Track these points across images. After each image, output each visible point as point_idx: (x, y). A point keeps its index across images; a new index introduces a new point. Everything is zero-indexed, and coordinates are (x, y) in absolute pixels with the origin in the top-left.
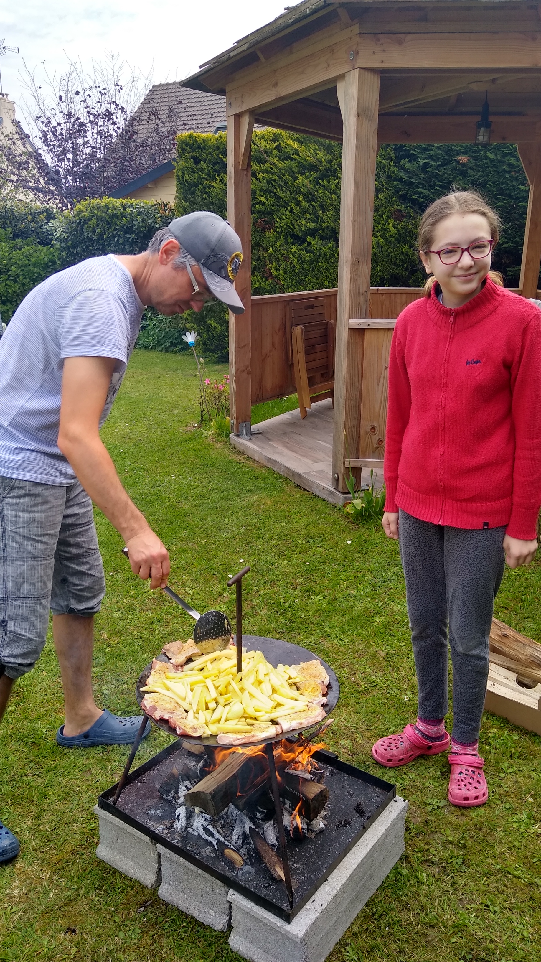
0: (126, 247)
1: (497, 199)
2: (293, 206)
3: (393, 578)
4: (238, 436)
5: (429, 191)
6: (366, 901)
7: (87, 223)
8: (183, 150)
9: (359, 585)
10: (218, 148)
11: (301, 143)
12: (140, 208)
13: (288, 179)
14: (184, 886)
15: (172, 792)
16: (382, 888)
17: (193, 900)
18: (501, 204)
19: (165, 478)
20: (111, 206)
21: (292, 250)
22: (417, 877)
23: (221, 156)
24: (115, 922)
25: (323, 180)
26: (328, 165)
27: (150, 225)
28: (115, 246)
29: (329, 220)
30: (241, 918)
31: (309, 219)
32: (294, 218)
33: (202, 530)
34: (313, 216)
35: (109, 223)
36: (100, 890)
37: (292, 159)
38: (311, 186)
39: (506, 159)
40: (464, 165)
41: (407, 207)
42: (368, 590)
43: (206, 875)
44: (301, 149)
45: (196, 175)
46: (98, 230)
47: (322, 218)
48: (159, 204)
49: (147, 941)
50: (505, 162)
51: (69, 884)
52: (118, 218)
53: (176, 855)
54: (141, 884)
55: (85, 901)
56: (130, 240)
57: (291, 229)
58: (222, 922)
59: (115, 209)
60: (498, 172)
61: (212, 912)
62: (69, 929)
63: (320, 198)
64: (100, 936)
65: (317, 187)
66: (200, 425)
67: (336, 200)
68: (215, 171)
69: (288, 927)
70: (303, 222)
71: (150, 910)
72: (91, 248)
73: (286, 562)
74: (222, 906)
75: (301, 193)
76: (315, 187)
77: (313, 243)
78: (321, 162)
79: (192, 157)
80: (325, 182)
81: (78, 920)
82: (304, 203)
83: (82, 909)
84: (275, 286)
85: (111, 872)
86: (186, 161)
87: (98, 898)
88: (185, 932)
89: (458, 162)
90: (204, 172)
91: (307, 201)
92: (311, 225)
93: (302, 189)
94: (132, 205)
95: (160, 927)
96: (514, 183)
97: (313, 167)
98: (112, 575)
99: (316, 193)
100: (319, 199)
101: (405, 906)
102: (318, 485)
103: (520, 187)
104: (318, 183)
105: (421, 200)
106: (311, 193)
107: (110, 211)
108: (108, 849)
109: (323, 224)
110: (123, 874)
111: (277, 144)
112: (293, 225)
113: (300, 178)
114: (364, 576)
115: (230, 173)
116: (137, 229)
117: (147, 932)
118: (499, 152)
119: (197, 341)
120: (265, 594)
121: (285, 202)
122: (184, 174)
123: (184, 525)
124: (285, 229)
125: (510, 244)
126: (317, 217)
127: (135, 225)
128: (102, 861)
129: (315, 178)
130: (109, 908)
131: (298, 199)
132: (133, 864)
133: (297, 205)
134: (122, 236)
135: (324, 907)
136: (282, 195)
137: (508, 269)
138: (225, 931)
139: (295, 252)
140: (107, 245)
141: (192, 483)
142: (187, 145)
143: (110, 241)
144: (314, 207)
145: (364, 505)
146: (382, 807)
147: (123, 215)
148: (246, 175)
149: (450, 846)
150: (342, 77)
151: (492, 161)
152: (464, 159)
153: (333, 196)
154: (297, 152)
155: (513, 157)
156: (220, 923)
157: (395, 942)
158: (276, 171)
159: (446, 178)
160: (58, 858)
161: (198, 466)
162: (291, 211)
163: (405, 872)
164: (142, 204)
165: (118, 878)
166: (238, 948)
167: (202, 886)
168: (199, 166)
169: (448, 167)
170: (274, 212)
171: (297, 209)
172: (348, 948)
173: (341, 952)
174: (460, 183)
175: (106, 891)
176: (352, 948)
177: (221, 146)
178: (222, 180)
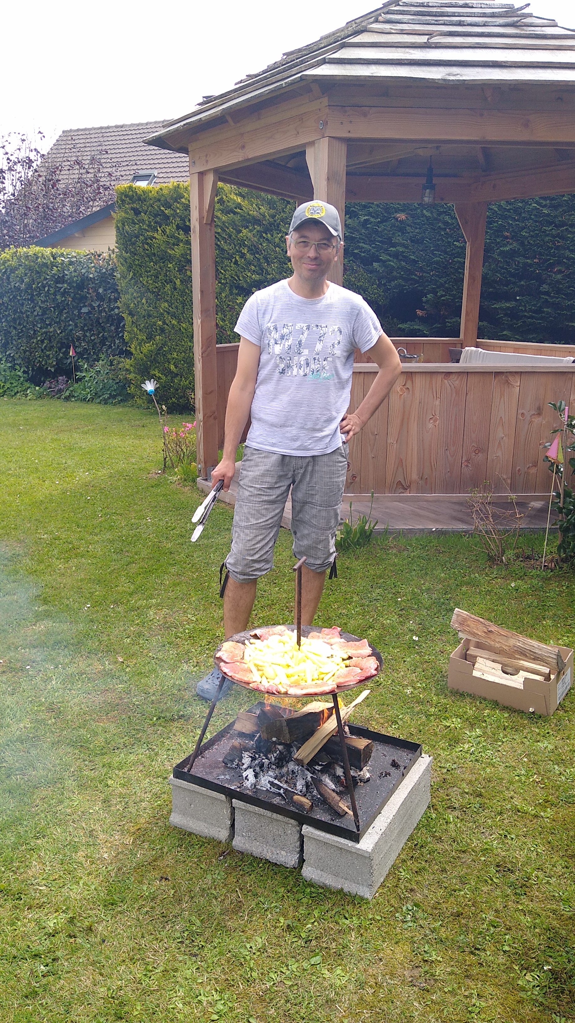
0: (58, 297)
1: (433, 254)
2: (238, 259)
3: (379, 597)
4: (206, 480)
5: (371, 245)
6: (408, 837)
7: (14, 273)
8: (123, 201)
9: (348, 606)
10: (159, 200)
11: (243, 197)
12: (72, 258)
13: (232, 232)
14: (256, 834)
15: (236, 761)
16: (417, 828)
17: (265, 846)
18: (438, 259)
19: (140, 521)
20: (40, 255)
21: (238, 301)
22: (445, 819)
23: (162, 208)
24: (201, 868)
25: (266, 234)
26: (271, 220)
27: (84, 275)
28: (46, 297)
29: (274, 272)
30: (313, 849)
31: (254, 271)
32: (239, 270)
33: (190, 565)
34: (257, 268)
35: (38, 272)
36: (181, 848)
37: (235, 213)
38: (256, 239)
39: (441, 217)
40: (402, 222)
41: (349, 261)
42: (357, 610)
43: (280, 817)
44: (245, 203)
45: (137, 226)
46: (27, 280)
47: (266, 270)
48: (92, 254)
49: (232, 879)
50: (440, 220)
51: (152, 846)
52: (48, 268)
53: (251, 805)
54: (216, 840)
55: (170, 856)
56: (62, 290)
57: (237, 281)
59: (45, 259)
60: (434, 230)
61: (283, 853)
62: (162, 878)
63: (264, 250)
64: (191, 879)
65: (261, 240)
66: (164, 472)
67: (280, 253)
68: (156, 222)
69: (358, 846)
70: (249, 274)
71: (228, 858)
72: (19, 298)
73: (277, 589)
74: (293, 846)
75: (245, 246)
76: (259, 240)
78: (264, 216)
79: (133, 209)
80: (269, 235)
81: (168, 870)
82: (248, 256)
83: (169, 863)
84: (221, 337)
85: (187, 834)
86: (126, 212)
87: (180, 853)
88: (262, 871)
89: (397, 219)
90: (145, 223)
91: (252, 254)
93: (246, 242)
94: (62, 255)
95: (241, 869)
96: (449, 240)
97: (256, 221)
98: (113, 608)
99: (260, 246)
100: (263, 252)
101: (440, 840)
103: (455, 243)
104: (261, 236)
105: (363, 254)
106: (255, 246)
107: (39, 260)
108: (180, 816)
109: (268, 276)
110: (198, 834)
111: (218, 198)
112: (238, 277)
113: (244, 231)
114: (352, 598)
115: (194, 227)
116: (69, 279)
117: (230, 874)
118: (434, 211)
119: (156, 390)
120: (264, 617)
121: (229, 254)
122: (125, 226)
123: (171, 562)
124: (230, 280)
125: (448, 297)
126: (262, 269)
127: (67, 275)
128: (176, 827)
129: (258, 231)
130: (192, 859)
131: (243, 251)
132: (206, 825)
133: (241, 257)
134: (53, 286)
135: (383, 831)
136: (226, 248)
137: (447, 320)
138: (296, 866)
140: (36, 295)
141: (169, 525)
142: (126, 196)
143: (39, 291)
144: (259, 260)
145: (342, 536)
146: (413, 762)
147: (53, 265)
148: (210, 230)
149: (467, 796)
150: (312, 143)
151: (428, 218)
152: (402, 216)
153: (277, 249)
154: (239, 206)
155: (448, 215)
156: (292, 860)
157: (436, 864)
158: (219, 224)
159: (386, 234)
160: (136, 828)
161: (170, 509)
162: (236, 263)
163: (434, 816)
164: (74, 254)
165: (194, 837)
166: (311, 877)
167: (275, 830)
168: (139, 217)
169: (387, 224)
170: (219, 263)
171: (241, 262)
172: (401, 870)
173: (395, 874)
174: (399, 239)
175: (185, 848)
176: (404, 870)
177: (163, 199)
178: (164, 232)
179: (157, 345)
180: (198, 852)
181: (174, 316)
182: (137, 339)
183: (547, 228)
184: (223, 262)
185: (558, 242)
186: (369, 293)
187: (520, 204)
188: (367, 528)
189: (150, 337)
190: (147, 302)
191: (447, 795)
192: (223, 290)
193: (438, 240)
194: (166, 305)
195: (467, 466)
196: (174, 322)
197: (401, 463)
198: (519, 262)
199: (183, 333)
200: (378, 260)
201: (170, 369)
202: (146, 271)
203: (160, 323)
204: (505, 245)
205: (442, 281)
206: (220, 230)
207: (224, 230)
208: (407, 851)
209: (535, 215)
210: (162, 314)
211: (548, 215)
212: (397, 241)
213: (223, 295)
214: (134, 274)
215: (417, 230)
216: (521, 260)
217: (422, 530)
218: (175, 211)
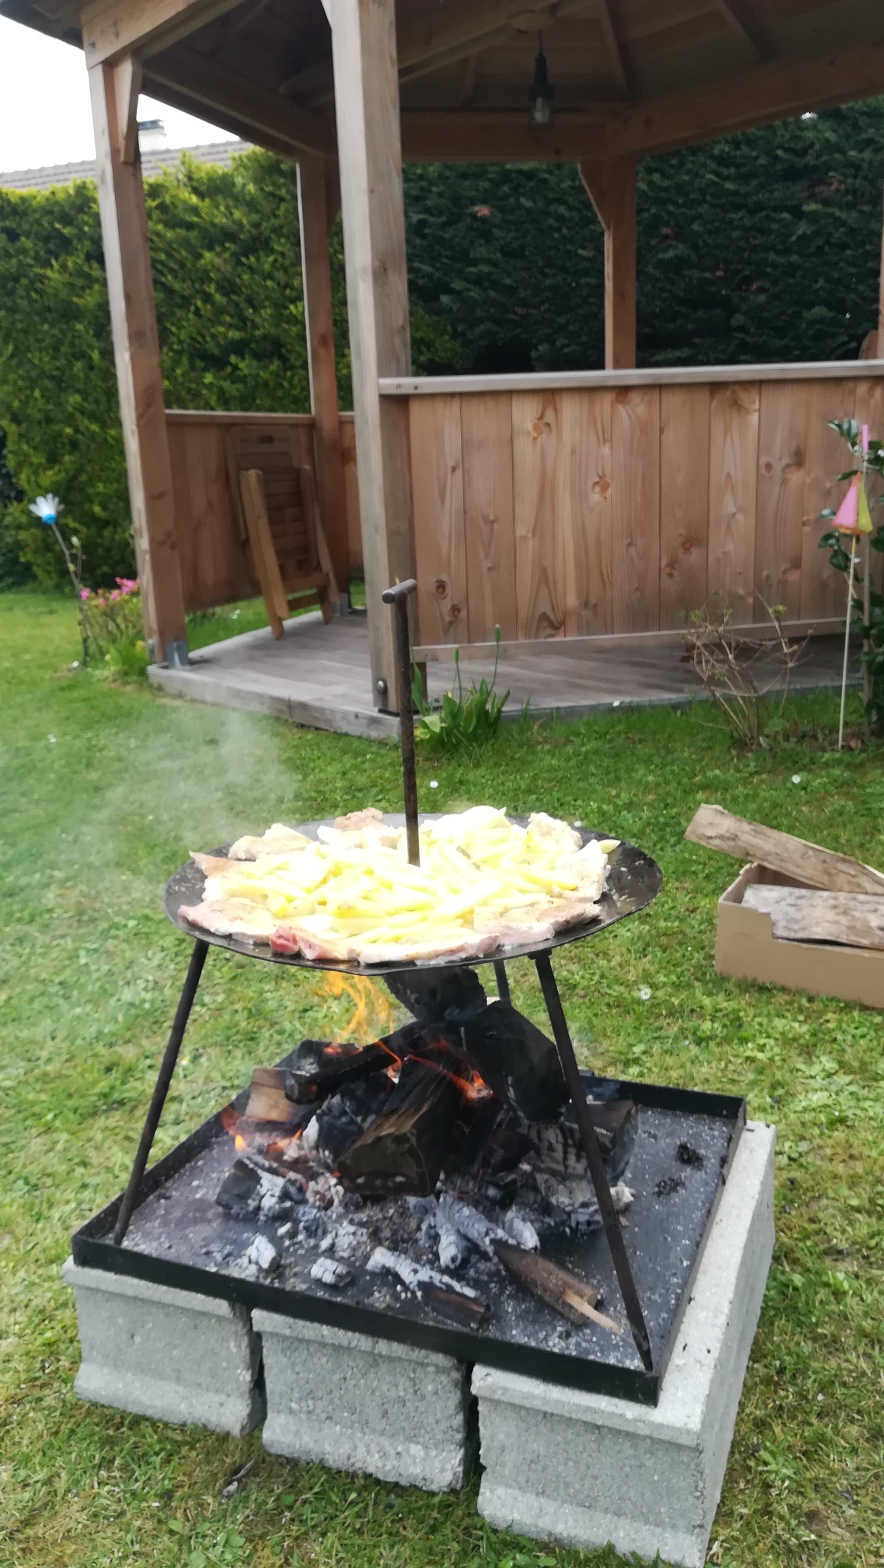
1: (543, 274)
2: (199, 305)
4: (165, 667)
5: (433, 266)
10: (51, 212)
13: (187, 258)
14: (331, 1402)
17: (359, 1434)
18: (551, 282)
19: (35, 742)
22: (827, 1285)
23: (58, 226)
24: (172, 1532)
25: (248, 258)
26: (254, 231)
30: (508, 1435)
33: (137, 804)
34: (236, 319)
36: (109, 1470)
38: (229, 268)
39: (552, 209)
40: (484, 220)
43: (398, 1349)
47: (253, 322)
50: (550, 212)
51: (22, 1473)
53: (308, 1324)
54: (212, 1433)
55: (76, 1503)
57: (200, 344)
58: (448, 1466)
60: (542, 231)
61: (416, 1450)
63: (246, 287)
65: (239, 269)
66: (84, 664)
68: (47, 251)
69: (656, 1416)
70: (221, 330)
71: (254, 1486)
74: (443, 1426)
76: (234, 269)
77: (242, 365)
78: (241, 226)
80: (252, 259)
81: (69, 1552)
82: (218, 297)
83: (73, 1525)
85: (126, 1422)
87: (107, 1488)
88: (358, 1516)
89: (474, 216)
90: (28, 254)
91: (223, 295)
92: (235, 334)
93: (211, 274)
95: (293, 1520)
96: (569, 247)
97: (228, 235)
100: (244, 290)
102: (345, 715)
104: (239, 263)
106: (228, 281)
108: (106, 1370)
110: (160, 1420)
112: (203, 337)
113: (208, 255)
115: (103, 171)
117: (261, 1537)
119: (58, 512)
121: (183, 297)
126: (244, 321)
128: (95, 1405)
129: (232, 254)
130: (144, 1504)
131: (208, 289)
132: (181, 1389)
133: (206, 301)
135: (715, 1353)
138: (459, 1486)
139: (211, 384)
141: (93, 743)
144: (237, 304)
145: (443, 725)
146: (735, 1143)
148: (134, 175)
151: (529, 211)
152: (483, 211)
153: (269, 283)
154: (195, 210)
156: (443, 1470)
158: (161, 245)
159: (458, 244)
161: (96, 719)
162: (197, 312)
165: (150, 1430)
166: (509, 1518)
167: (385, 1388)
168: (18, 244)
169: (459, 226)
170: (165, 316)
171: (206, 309)
172: (764, 1455)
173: (749, 1469)
174: (479, 251)
175: (124, 1468)
176: (773, 1454)
177: (57, 209)
178: (64, 267)
179: (66, 471)
180: (163, 1478)
181: (93, 417)
182: (31, 464)
183: (734, 216)
184: (173, 313)
185: (755, 238)
186: (437, 350)
187: (685, 177)
188: (488, 707)
189: (53, 459)
190: (42, 396)
191: (812, 1221)
192: (176, 363)
193: (550, 248)
194: (78, 398)
195: (671, 575)
196: (94, 427)
197: (544, 577)
198: (691, 279)
199: (112, 446)
200: (450, 291)
201: (94, 514)
202: (38, 341)
203: (69, 431)
204: (665, 250)
205: (562, 319)
206: (163, 257)
207: (169, 255)
208: (762, 1393)
209: (712, 195)
210: (71, 416)
211: (734, 193)
212: (478, 255)
213: (179, 372)
214: (16, 348)
215: (513, 234)
216: (695, 274)
217: (592, 709)
218: (81, 229)
